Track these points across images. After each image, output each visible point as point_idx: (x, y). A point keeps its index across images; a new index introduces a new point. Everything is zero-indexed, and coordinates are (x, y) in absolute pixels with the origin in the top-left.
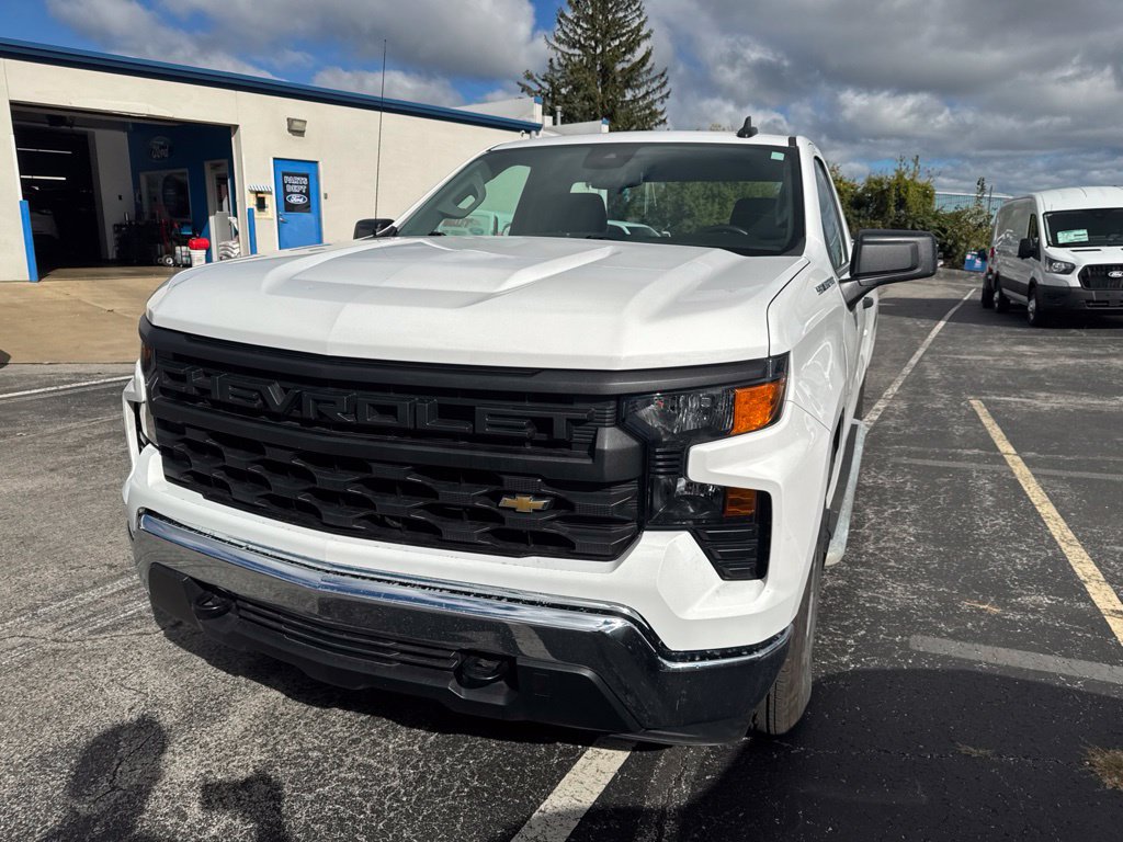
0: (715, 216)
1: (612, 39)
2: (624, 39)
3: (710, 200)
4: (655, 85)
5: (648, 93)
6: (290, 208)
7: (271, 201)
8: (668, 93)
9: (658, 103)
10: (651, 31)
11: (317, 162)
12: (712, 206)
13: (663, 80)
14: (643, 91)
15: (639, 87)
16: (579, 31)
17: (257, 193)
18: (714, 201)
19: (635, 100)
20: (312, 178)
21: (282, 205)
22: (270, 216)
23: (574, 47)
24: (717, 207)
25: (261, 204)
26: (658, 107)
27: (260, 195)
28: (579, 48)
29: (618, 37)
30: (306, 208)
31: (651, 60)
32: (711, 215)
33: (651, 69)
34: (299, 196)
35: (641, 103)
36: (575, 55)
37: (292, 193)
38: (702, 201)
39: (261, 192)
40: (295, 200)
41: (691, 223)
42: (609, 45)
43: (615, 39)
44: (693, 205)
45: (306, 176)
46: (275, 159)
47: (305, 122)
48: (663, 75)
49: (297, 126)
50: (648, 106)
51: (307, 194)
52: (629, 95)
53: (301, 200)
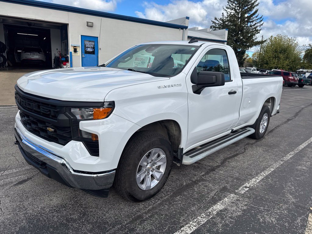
0: (276, 64)
1: (245, 7)
2: (249, 6)
3: (274, 58)
4: (258, 21)
5: (256, 24)
6: (87, 52)
7: (79, 50)
8: (262, 24)
9: (258, 27)
10: (259, 3)
11: (98, 37)
12: (275, 60)
13: (261, 19)
14: (254, 23)
15: (252, 22)
16: (234, 5)
17: (74, 47)
18: (276, 59)
19: (251, 26)
20: (96, 43)
21: (84, 51)
22: (79, 55)
23: (232, 10)
24: (276, 61)
25: (75, 51)
26: (258, 28)
27: (75, 48)
28: (234, 10)
29: (247, 5)
30: (93, 53)
31: (258, 13)
32: (274, 63)
33: (257, 16)
34: (91, 48)
35: (253, 27)
36: (232, 12)
37: (88, 47)
38: (271, 59)
39: (75, 47)
40: (89, 50)
41: (267, 66)
42: (244, 9)
43: (246, 6)
44: (268, 60)
45: (94, 42)
46: (81, 35)
47: (93, 23)
48: (261, 18)
49: (90, 24)
50: (255, 28)
51: (94, 48)
52: (249, 24)
53: (91, 50)
